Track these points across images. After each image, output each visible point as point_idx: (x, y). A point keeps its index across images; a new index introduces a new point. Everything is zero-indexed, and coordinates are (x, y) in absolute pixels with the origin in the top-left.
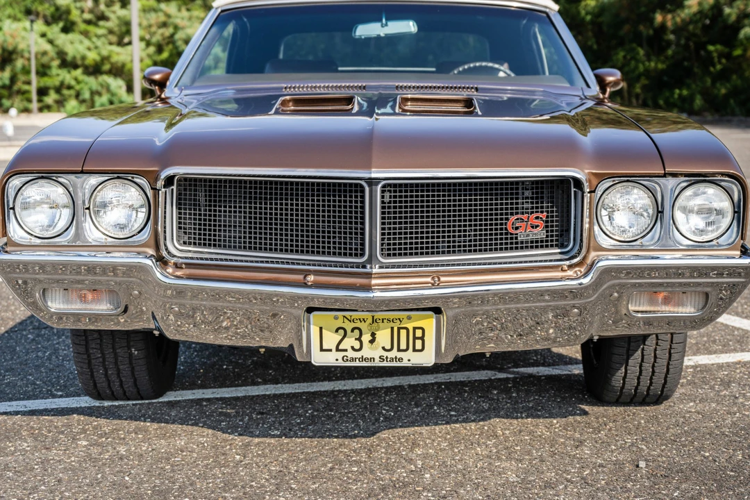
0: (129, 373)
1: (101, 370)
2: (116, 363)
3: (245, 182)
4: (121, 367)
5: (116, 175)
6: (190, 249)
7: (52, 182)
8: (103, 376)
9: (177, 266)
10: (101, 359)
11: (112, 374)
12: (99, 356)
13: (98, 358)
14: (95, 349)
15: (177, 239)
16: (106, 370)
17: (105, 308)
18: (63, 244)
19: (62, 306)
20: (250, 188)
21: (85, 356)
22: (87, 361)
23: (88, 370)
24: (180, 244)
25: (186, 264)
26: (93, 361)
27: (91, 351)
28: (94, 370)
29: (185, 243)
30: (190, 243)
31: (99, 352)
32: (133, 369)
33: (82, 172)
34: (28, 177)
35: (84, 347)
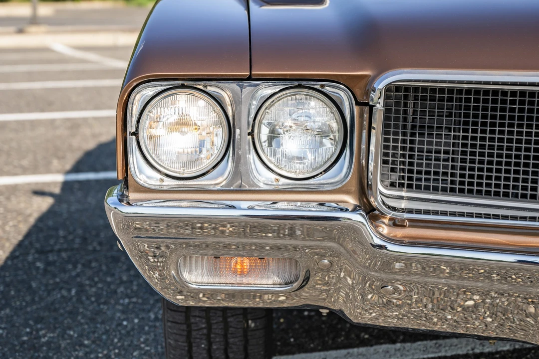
0: (242, 348)
1: (202, 344)
2: (225, 336)
3: (504, 93)
4: (231, 340)
5: (296, 83)
6: (403, 194)
7: (197, 93)
8: (204, 352)
9: (395, 223)
10: (205, 331)
11: (217, 349)
12: (204, 326)
13: (202, 328)
14: (199, 317)
15: (380, 180)
16: (210, 344)
17: (270, 282)
18: (212, 188)
19: (205, 280)
20: (513, 102)
21: (184, 327)
22: (185, 333)
23: (185, 344)
24: (386, 187)
25: (410, 220)
26: (194, 333)
27: (193, 320)
28: (194, 344)
29: (392, 185)
30: (401, 185)
31: (204, 321)
32: (247, 342)
33: (250, 78)
34: (161, 85)
35: (184, 314)
